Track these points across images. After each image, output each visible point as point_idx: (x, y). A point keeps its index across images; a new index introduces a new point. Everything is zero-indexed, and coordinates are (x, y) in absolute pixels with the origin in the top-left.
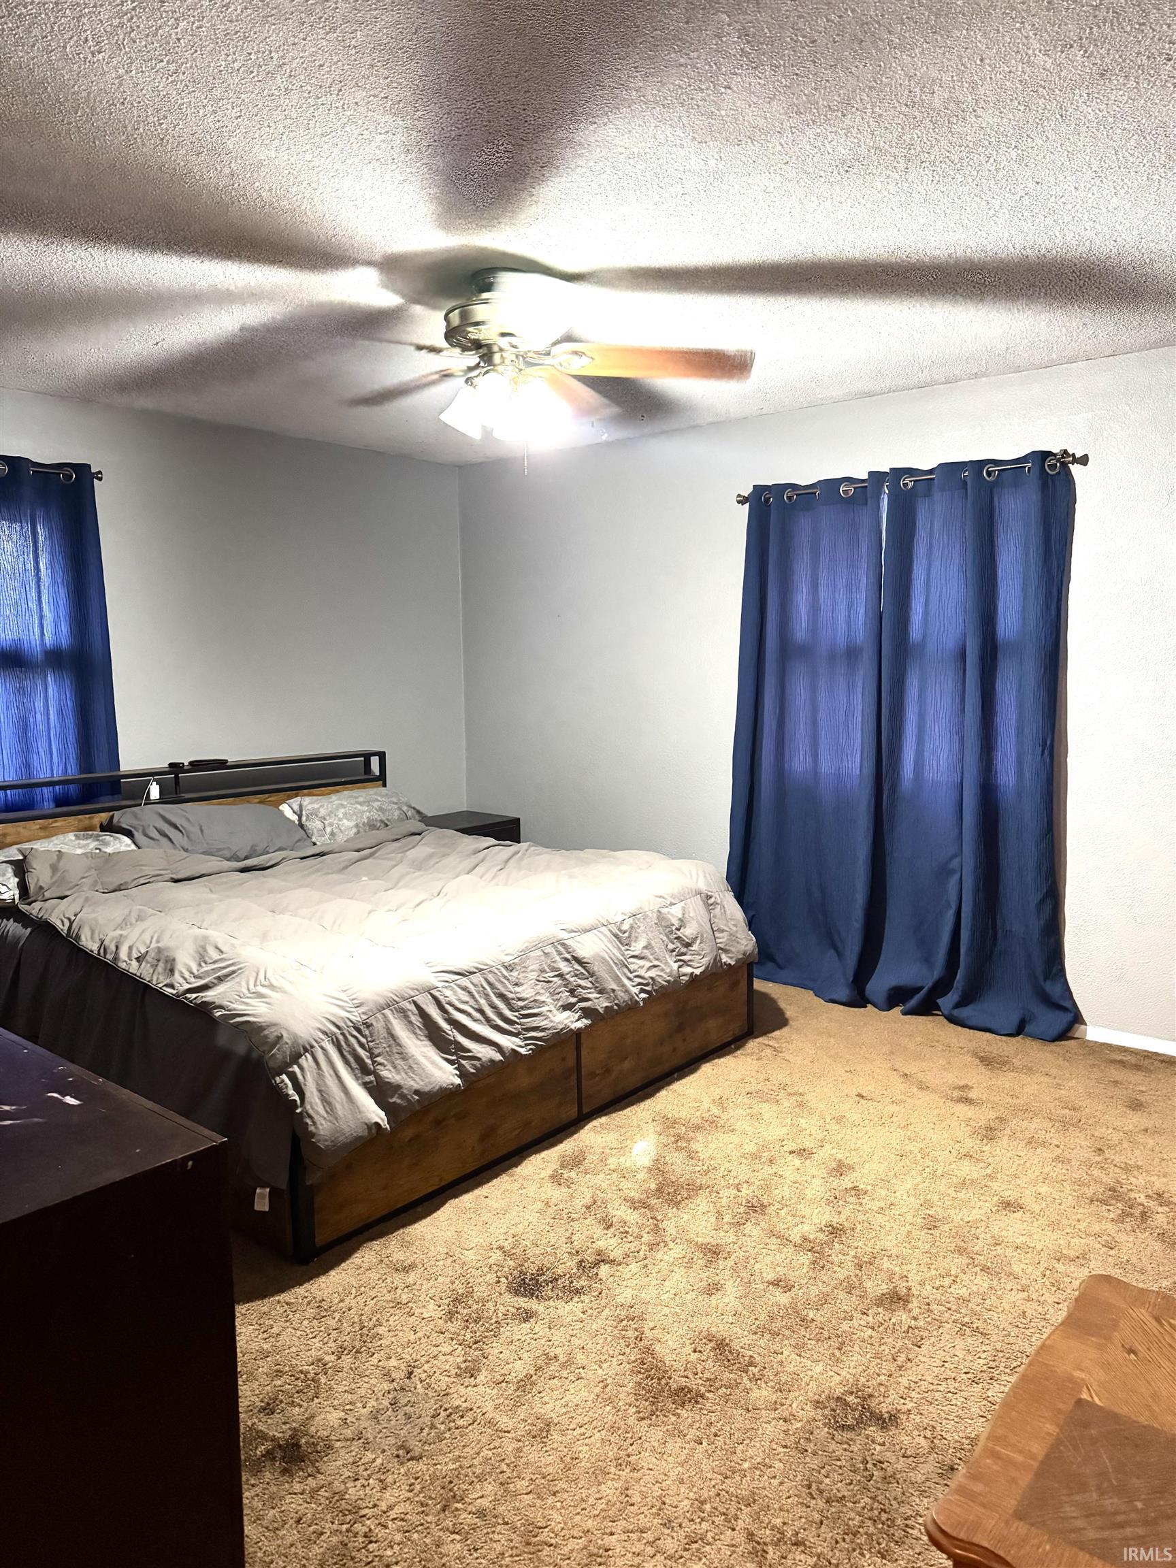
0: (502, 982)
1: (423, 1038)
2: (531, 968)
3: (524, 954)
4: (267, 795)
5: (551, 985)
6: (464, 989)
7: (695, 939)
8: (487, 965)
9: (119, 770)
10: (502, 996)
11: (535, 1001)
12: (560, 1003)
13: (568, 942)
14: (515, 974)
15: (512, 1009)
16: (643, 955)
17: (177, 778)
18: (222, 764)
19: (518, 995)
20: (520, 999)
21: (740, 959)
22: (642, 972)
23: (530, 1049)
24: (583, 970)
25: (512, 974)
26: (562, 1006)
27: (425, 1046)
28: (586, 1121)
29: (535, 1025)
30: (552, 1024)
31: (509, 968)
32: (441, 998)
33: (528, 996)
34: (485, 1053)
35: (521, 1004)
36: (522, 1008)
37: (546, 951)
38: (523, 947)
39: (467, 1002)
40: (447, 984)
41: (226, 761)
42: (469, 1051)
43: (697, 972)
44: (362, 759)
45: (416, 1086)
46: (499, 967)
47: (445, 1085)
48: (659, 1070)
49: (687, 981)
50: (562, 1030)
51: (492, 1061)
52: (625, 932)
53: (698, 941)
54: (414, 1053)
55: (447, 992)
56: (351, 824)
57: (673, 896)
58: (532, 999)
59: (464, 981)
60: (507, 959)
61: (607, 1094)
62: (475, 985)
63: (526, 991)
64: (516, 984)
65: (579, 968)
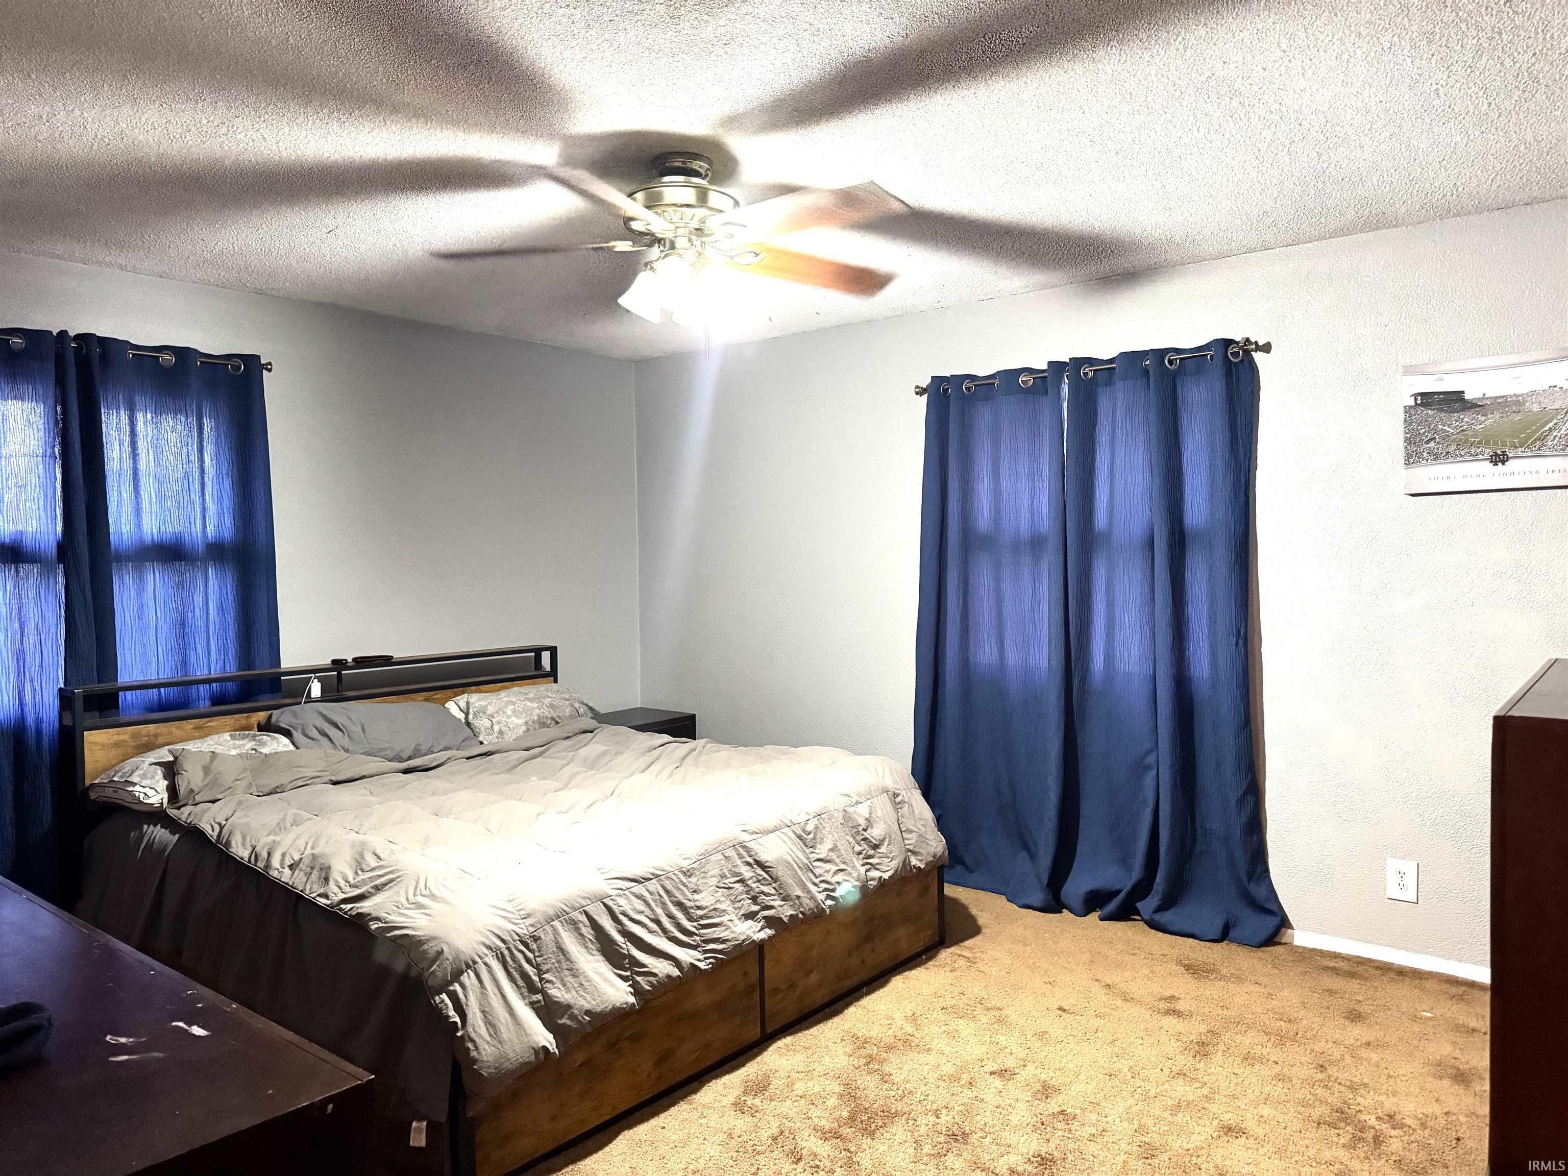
0: (680, 889)
1: (595, 952)
2: (711, 873)
3: (705, 857)
4: (432, 693)
5: (732, 891)
6: (639, 897)
7: (883, 840)
8: (664, 870)
9: (279, 666)
10: (679, 905)
11: (715, 909)
12: (742, 912)
13: (751, 845)
14: (693, 880)
15: (690, 919)
16: (829, 858)
17: (339, 674)
18: (386, 660)
19: (697, 904)
20: (699, 908)
21: (930, 862)
22: (828, 877)
23: (711, 963)
24: (766, 876)
25: (690, 880)
26: (743, 915)
27: (597, 961)
28: (770, 1041)
29: (715, 936)
30: (733, 935)
31: (688, 873)
32: (615, 908)
33: (708, 904)
34: (662, 968)
35: (700, 913)
36: (701, 917)
37: (726, 855)
38: (702, 851)
39: (642, 912)
40: (621, 892)
41: (392, 657)
42: (644, 966)
43: (886, 876)
44: (533, 654)
45: (587, 1006)
46: (677, 872)
47: (618, 1004)
48: (849, 983)
49: (875, 886)
50: (743, 941)
51: (669, 977)
52: (809, 834)
53: (886, 843)
54: (585, 969)
55: (621, 901)
56: (521, 721)
57: (858, 794)
58: (712, 908)
59: (639, 889)
60: (686, 864)
61: (791, 1012)
62: (651, 893)
63: (706, 899)
64: (694, 891)
65: (762, 873)
